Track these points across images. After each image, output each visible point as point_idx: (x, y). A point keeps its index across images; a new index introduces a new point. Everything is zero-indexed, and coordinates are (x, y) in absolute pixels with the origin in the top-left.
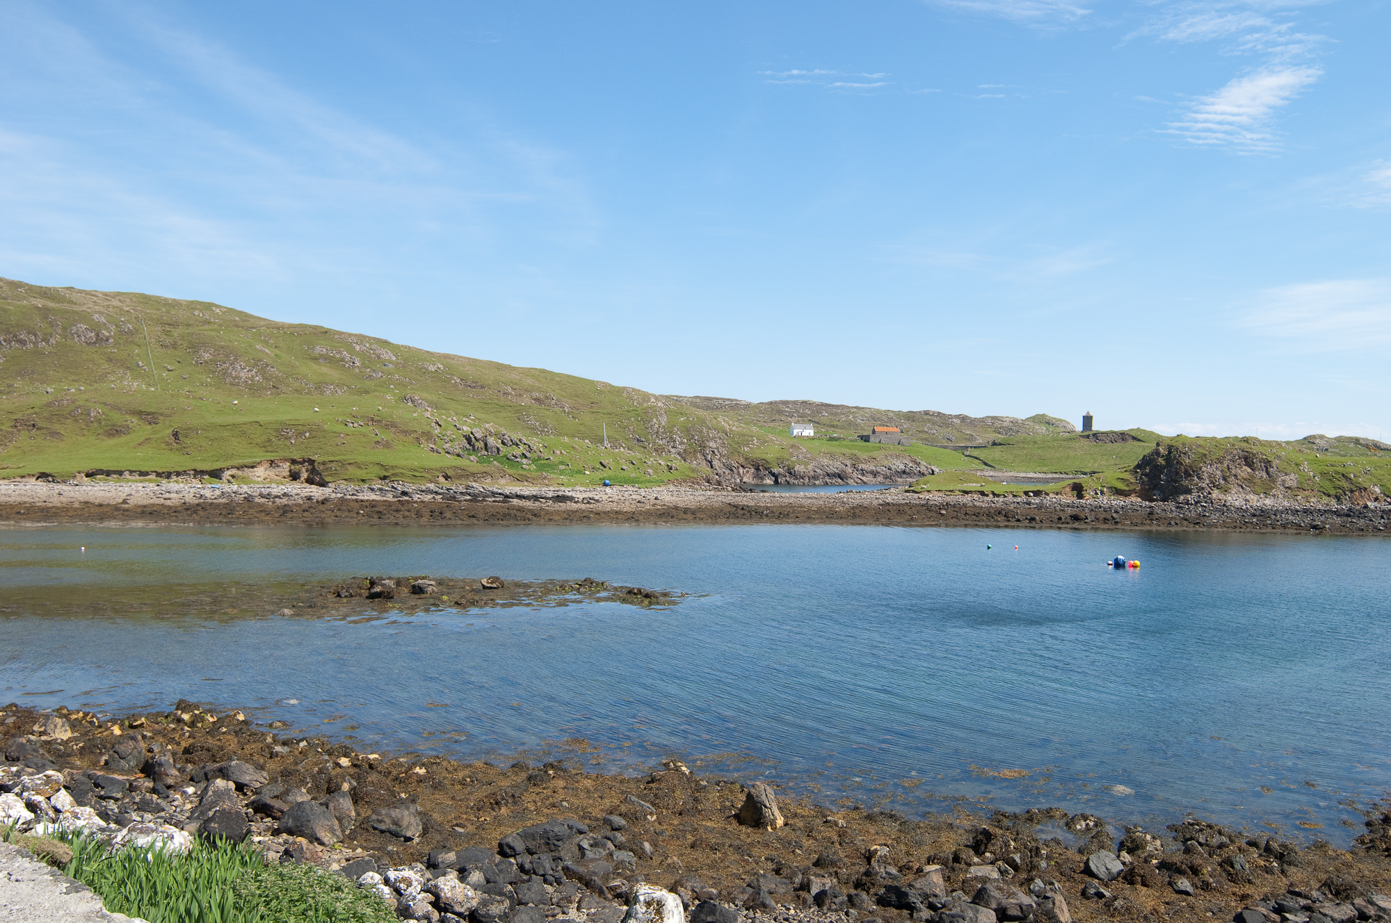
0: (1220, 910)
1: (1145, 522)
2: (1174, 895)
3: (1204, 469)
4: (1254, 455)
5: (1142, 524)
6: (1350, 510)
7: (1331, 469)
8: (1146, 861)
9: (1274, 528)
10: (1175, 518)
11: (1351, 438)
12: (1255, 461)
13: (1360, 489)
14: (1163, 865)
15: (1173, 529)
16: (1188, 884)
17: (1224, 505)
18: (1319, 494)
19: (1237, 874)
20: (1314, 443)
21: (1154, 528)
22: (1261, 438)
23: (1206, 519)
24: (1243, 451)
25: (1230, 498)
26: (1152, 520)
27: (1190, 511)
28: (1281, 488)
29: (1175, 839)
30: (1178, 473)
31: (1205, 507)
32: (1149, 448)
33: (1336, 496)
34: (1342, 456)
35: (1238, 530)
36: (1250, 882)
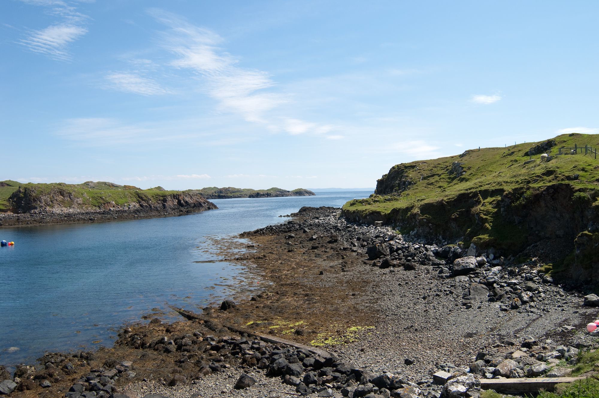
0: (64, 389)
1: (16, 224)
2: (43, 389)
3: (42, 198)
4: (64, 191)
5: (14, 224)
6: (104, 211)
7: (96, 195)
8: (28, 378)
9: (74, 221)
10: (30, 221)
11: (103, 182)
12: (64, 193)
13: (107, 203)
14: (36, 378)
15: (29, 226)
16: (48, 382)
17: (52, 213)
18: (92, 206)
19: (69, 371)
20: (89, 185)
21: (20, 226)
22: (67, 183)
23: (44, 220)
24: (59, 189)
25: (54, 210)
26: (19, 222)
27: (37, 217)
28: (76, 204)
29: (41, 364)
30: (30, 200)
31: (44, 214)
32: (15, 189)
33: (98, 206)
34: (100, 190)
35: (59, 223)
36: (75, 372)
